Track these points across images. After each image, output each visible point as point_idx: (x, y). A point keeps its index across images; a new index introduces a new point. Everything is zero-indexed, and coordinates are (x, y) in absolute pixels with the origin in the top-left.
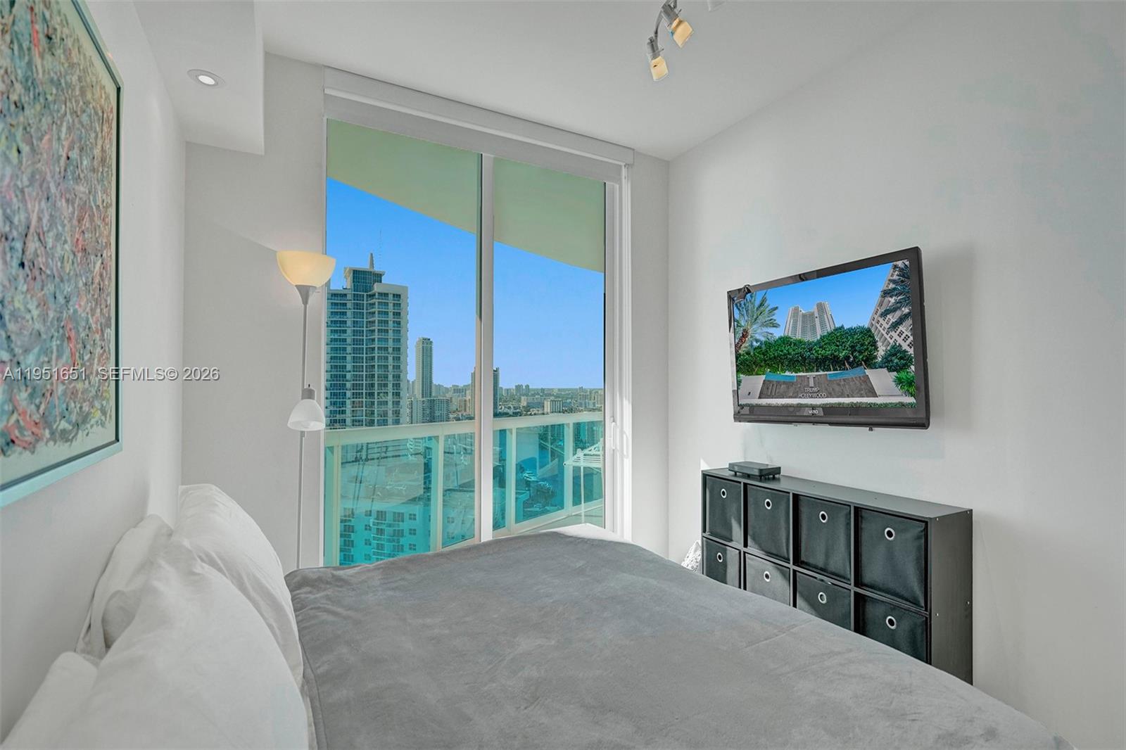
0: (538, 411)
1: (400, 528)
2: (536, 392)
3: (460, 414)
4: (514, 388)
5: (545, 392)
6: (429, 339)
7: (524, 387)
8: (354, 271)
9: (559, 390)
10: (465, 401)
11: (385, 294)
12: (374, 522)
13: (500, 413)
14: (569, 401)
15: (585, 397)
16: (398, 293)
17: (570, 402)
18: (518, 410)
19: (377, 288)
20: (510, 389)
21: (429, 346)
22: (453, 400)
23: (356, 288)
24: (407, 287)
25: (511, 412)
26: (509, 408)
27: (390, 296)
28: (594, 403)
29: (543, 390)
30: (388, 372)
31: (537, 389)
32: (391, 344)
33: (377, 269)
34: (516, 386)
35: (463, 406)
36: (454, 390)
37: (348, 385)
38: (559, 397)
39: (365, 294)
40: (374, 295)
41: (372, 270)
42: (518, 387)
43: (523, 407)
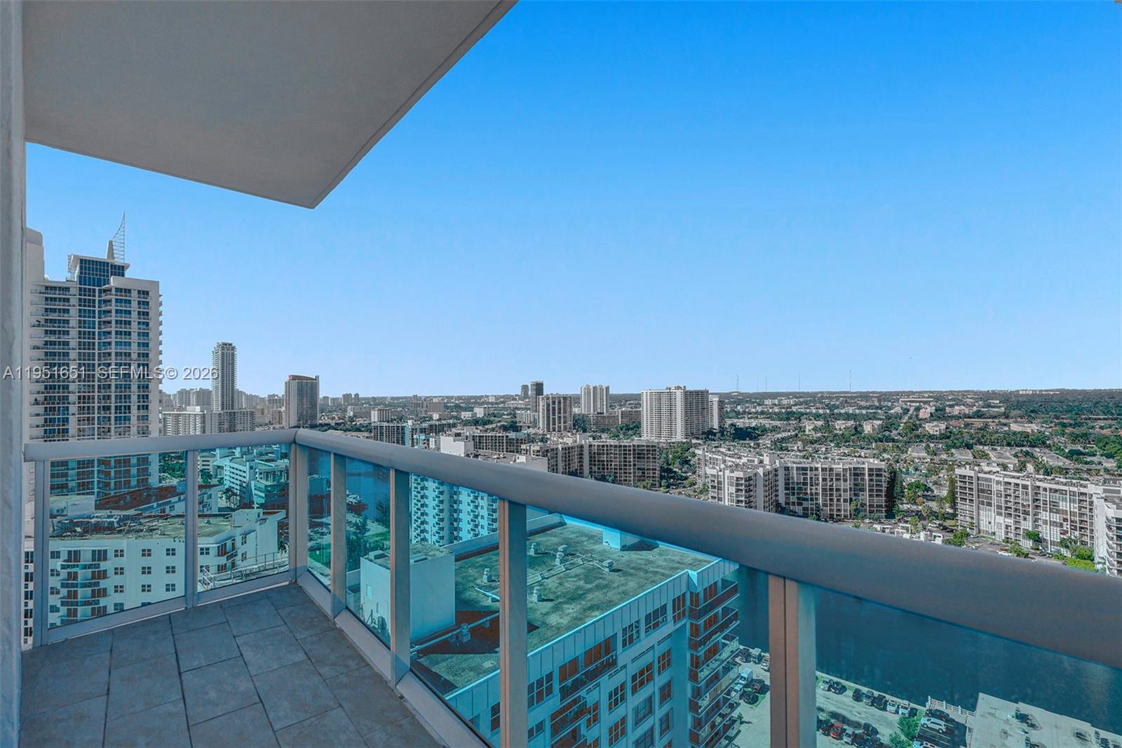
0: (365, 421)
1: (101, 569)
2: (367, 400)
3: (271, 427)
4: (341, 396)
5: (377, 401)
6: (230, 345)
7: (353, 396)
8: (81, 260)
9: (393, 398)
10: (280, 412)
11: (125, 290)
12: (62, 565)
13: (321, 424)
14: (399, 409)
15: (417, 405)
16: (148, 290)
17: (401, 411)
18: (341, 421)
19: (114, 282)
20: (338, 399)
21: (231, 352)
22: (266, 412)
23: (82, 280)
24: (158, 282)
25: (333, 423)
26: (333, 418)
27: (132, 291)
28: (426, 411)
29: (374, 399)
30: (130, 381)
31: (368, 399)
32: (134, 349)
33: (118, 261)
34: (344, 395)
35: (277, 417)
36: (269, 401)
37: (73, 398)
38: (391, 406)
39: (97, 288)
40: (110, 290)
41: (110, 261)
42: (347, 397)
43: (350, 417)
